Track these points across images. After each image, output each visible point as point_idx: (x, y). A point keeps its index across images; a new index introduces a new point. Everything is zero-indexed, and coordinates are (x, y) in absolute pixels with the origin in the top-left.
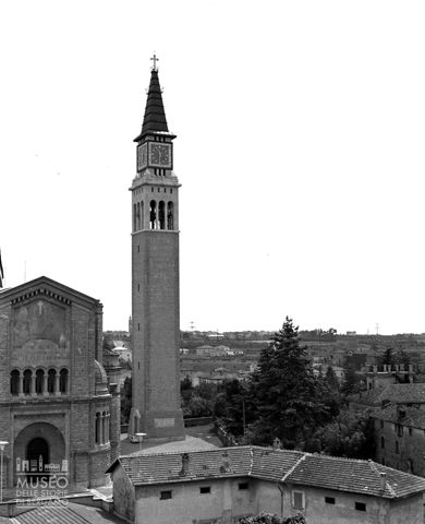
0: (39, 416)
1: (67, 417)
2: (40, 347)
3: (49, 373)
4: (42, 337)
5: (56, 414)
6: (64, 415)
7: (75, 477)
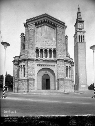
0: (46, 65)
1: (56, 66)
2: (46, 41)
3: (49, 50)
4: (46, 38)
5: (52, 65)
6: (55, 65)
7: (59, 88)
